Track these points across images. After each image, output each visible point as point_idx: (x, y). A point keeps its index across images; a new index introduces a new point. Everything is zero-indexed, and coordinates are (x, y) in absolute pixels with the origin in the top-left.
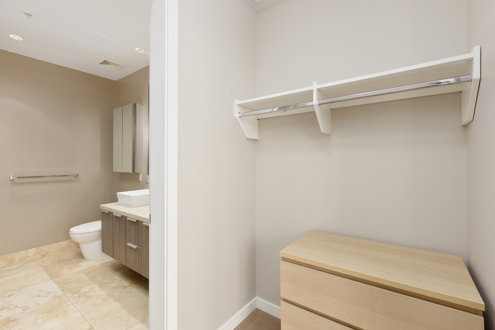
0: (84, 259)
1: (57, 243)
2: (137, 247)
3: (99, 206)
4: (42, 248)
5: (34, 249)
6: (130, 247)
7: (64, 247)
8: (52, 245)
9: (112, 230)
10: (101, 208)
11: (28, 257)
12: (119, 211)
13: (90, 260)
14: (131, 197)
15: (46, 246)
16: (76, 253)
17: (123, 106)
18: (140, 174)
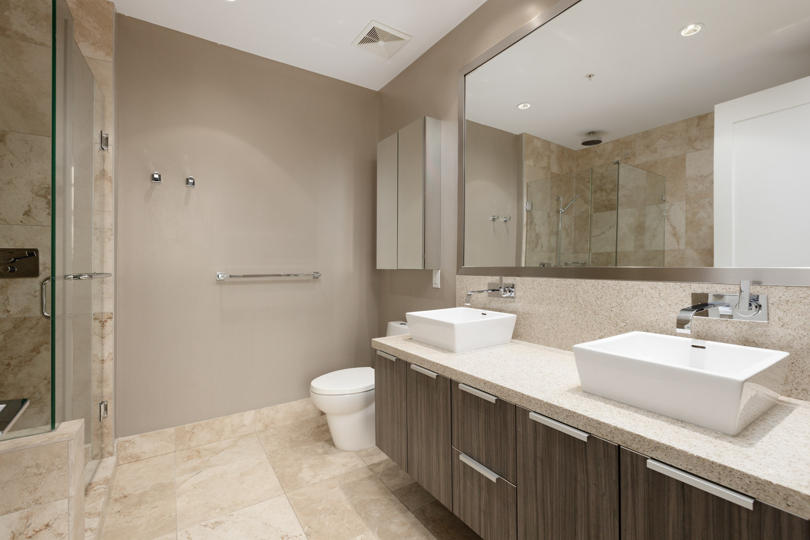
0: (334, 445)
1: (287, 404)
2: (498, 476)
3: (370, 342)
4: (265, 410)
5: (253, 412)
6: (465, 464)
7: (297, 413)
8: (279, 406)
9: (404, 404)
10: (373, 346)
11: (244, 426)
12: (428, 361)
13: (345, 451)
14: (450, 326)
15: (270, 407)
16: (318, 427)
17: (400, 131)
18: (434, 272)
